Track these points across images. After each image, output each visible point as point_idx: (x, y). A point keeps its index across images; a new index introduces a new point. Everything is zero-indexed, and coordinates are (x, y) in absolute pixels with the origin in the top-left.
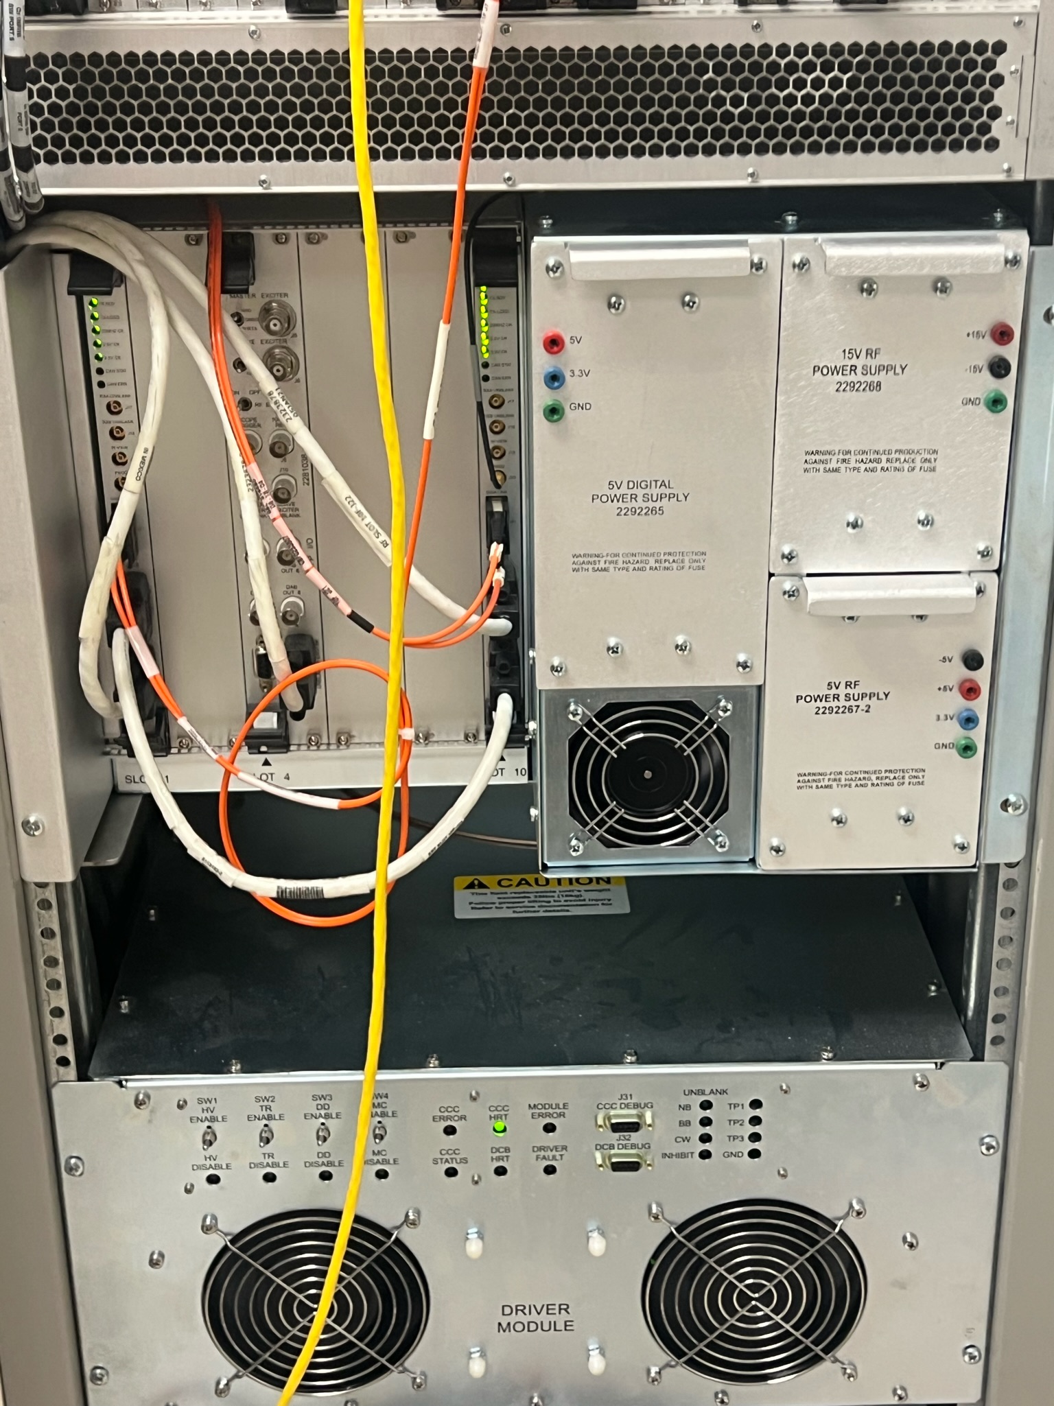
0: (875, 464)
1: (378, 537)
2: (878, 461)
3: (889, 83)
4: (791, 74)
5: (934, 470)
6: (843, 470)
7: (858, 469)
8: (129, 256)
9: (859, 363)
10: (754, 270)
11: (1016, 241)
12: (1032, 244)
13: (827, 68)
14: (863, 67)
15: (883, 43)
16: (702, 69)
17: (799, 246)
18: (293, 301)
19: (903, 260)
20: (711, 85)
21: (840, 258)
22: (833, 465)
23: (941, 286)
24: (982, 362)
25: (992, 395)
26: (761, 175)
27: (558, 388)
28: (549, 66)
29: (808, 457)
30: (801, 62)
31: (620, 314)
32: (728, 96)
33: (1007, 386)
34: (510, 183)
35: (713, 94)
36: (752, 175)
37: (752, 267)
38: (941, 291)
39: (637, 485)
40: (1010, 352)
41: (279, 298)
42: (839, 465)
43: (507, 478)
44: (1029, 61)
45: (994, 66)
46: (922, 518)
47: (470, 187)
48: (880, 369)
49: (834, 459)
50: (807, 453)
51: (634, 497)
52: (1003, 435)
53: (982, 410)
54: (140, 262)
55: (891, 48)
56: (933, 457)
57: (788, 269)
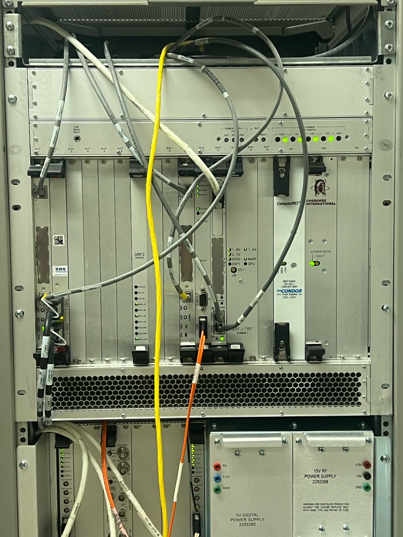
0: (328, 509)
1: (156, 533)
2: (329, 507)
3: (324, 385)
4: (293, 382)
5: (347, 510)
6: (317, 510)
7: (322, 510)
8: (77, 437)
9: (320, 474)
10: (283, 443)
11: (369, 434)
12: (375, 435)
13: (304, 380)
14: (315, 380)
15: (321, 373)
16: (264, 381)
17: (298, 435)
18: (129, 447)
19: (333, 442)
20: (267, 385)
21: (312, 441)
22: (313, 509)
23: (346, 449)
24: (361, 474)
25: (366, 485)
26: (284, 413)
27: (219, 482)
28: (216, 380)
29: (305, 506)
30: (296, 379)
31: (240, 457)
32: (273, 389)
33: (371, 482)
34: (203, 415)
35: (268, 388)
36: (281, 413)
37: (282, 442)
38: (346, 451)
39: (247, 515)
40: (371, 471)
41: (124, 446)
42: (315, 508)
43: (200, 507)
44: (369, 379)
45: (357, 380)
46: (345, 527)
47: (190, 417)
48: (327, 476)
49: (314, 506)
50: (304, 504)
51: (245, 519)
52: (371, 499)
53: (362, 490)
54: (80, 439)
55: (324, 374)
56: (347, 506)
57: (295, 443)
